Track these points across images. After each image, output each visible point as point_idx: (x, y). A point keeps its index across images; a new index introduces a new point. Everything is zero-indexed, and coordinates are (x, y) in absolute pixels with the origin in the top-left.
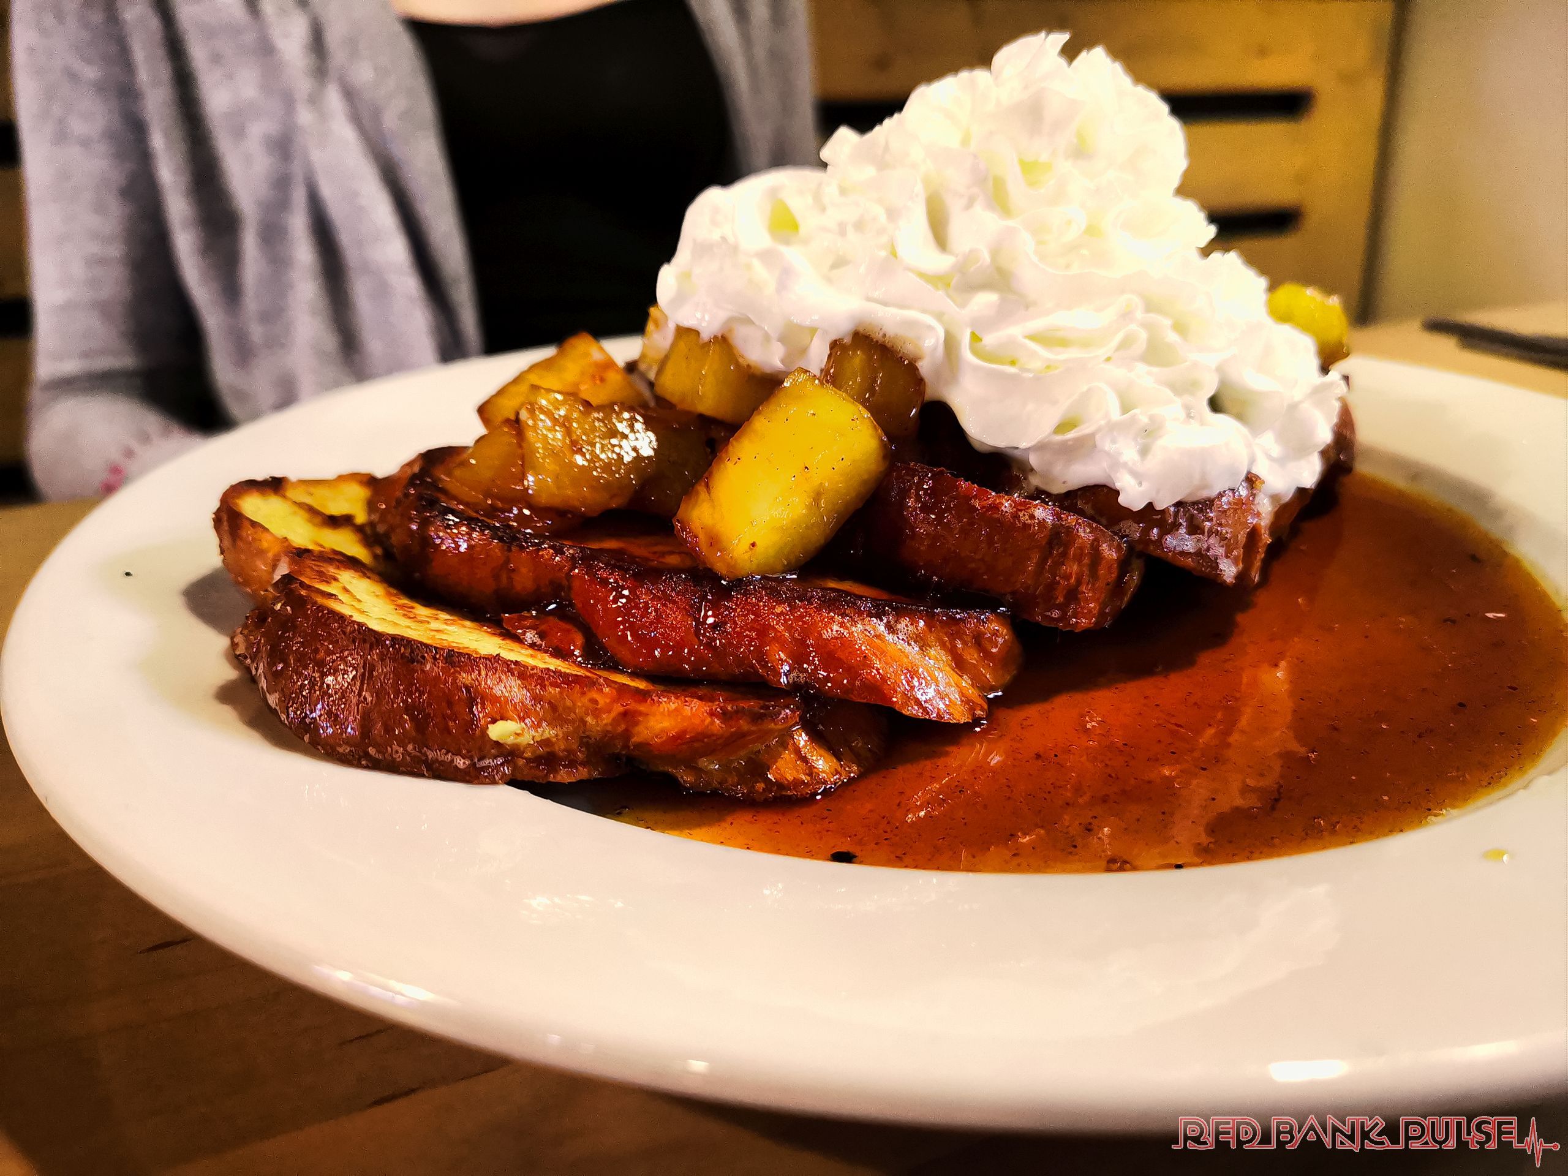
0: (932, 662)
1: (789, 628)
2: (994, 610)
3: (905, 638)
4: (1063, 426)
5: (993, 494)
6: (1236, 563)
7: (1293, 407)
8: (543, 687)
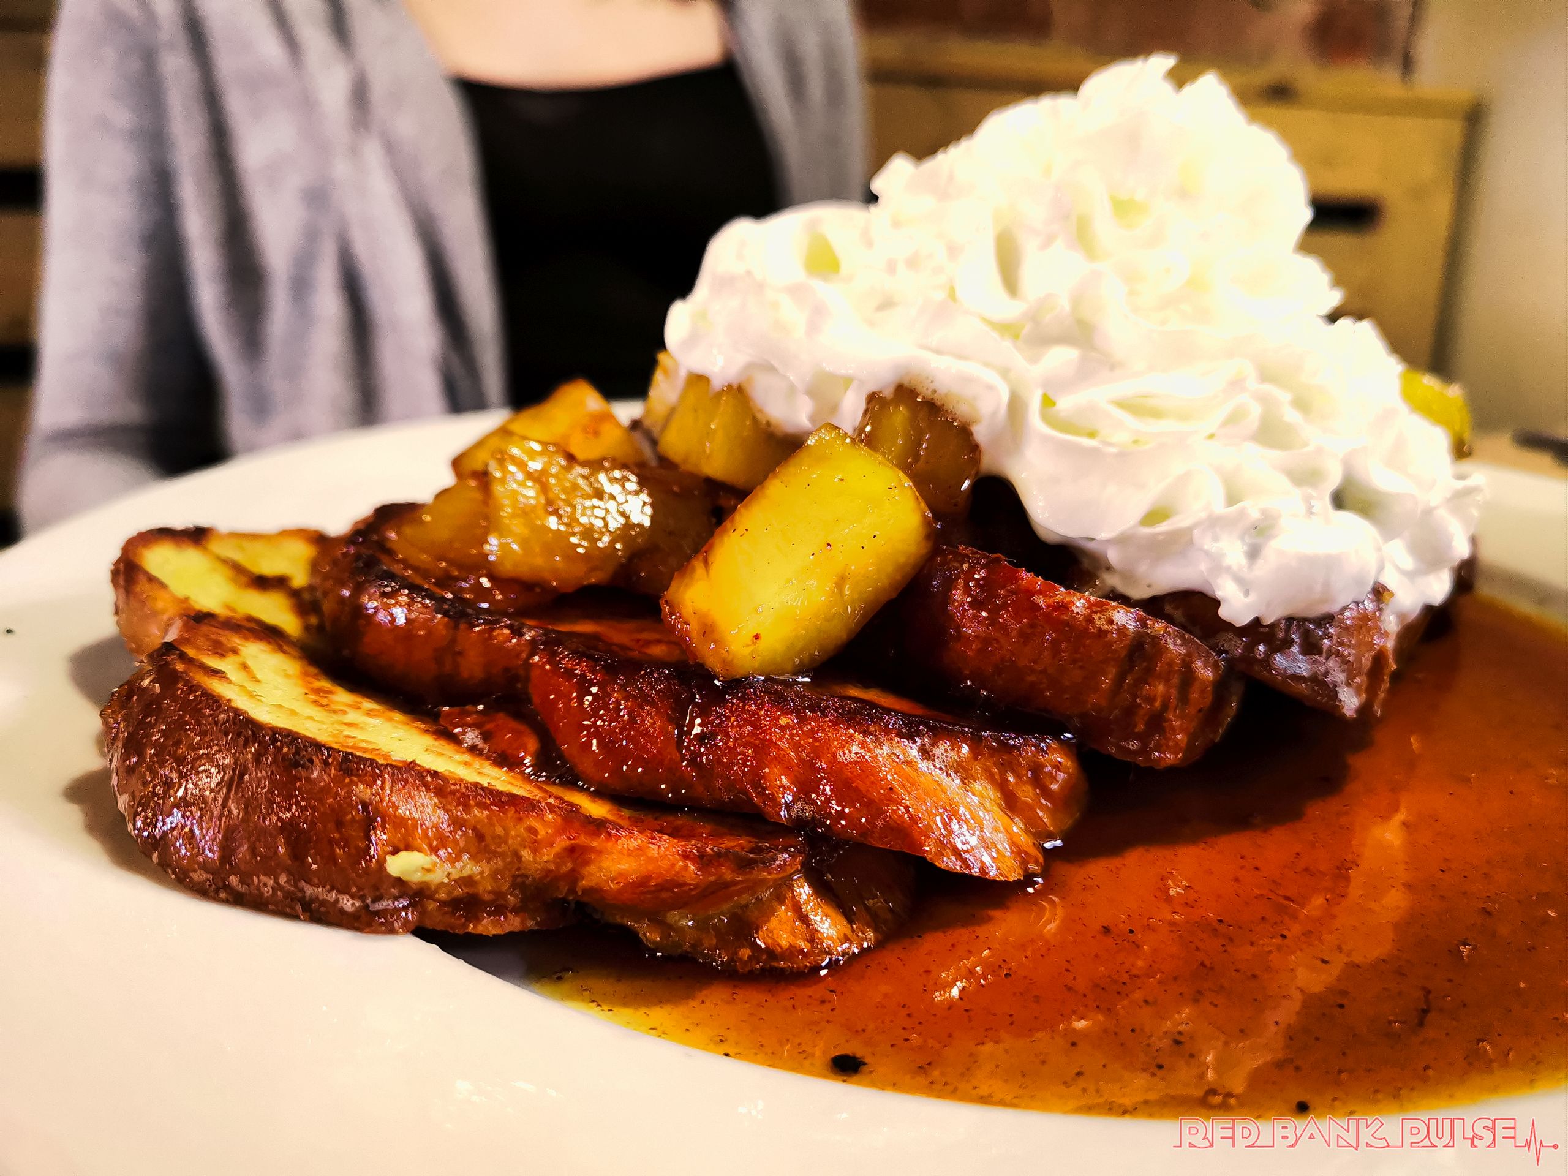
0: (976, 799)
1: (796, 747)
2: (1056, 736)
3: (943, 767)
4: (1153, 516)
5: (1062, 589)
6: (1358, 693)
7: (1428, 512)
8: (467, 808)
